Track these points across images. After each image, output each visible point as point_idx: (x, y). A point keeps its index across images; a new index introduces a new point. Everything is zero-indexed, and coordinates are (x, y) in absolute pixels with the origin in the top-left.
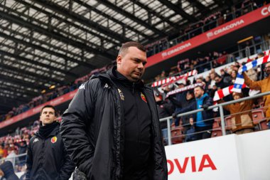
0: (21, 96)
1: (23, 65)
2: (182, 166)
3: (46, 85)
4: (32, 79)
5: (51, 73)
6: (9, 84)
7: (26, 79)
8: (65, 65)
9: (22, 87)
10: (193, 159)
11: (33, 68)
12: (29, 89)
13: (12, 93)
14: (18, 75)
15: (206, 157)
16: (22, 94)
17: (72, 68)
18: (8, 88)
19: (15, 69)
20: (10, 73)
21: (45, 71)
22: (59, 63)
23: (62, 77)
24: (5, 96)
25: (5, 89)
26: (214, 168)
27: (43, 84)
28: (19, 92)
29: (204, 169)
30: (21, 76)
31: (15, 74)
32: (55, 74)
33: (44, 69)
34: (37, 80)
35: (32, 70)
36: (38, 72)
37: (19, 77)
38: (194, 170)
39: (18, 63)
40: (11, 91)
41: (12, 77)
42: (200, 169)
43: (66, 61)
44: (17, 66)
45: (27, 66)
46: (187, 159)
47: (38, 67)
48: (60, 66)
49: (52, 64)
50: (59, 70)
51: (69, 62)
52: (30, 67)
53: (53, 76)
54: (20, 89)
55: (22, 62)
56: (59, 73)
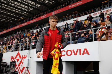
0: (10, 21)
1: (10, 8)
2: (75, 52)
3: (20, 17)
4: (14, 15)
5: (22, 12)
6: (4, 16)
7: (12, 14)
8: (28, 9)
9: (10, 18)
10: (80, 50)
11: (15, 10)
12: (13, 19)
13: (6, 20)
14: (8, 13)
15: (85, 49)
16: (10, 20)
17: (31, 11)
18: (4, 18)
19: (7, 10)
20: (5, 12)
21: (20, 11)
23: (27, 14)
24: (3, 21)
26: (88, 54)
27: (19, 17)
28: (8, 20)
29: (84, 54)
30: (9, 13)
31: (7, 12)
32: (24, 13)
33: (19, 10)
34: (16, 15)
35: (14, 11)
36: (17, 12)
38: (80, 54)
39: (8, 7)
41: (6, 13)
42: (83, 54)
43: (28, 8)
44: (8, 9)
45: (12, 9)
46: (77, 50)
47: (17, 9)
48: (26, 9)
49: (23, 8)
50: (25, 11)
51: (30, 8)
52: (13, 9)
53: (23, 14)
54: (9, 18)
55: (10, 7)
56: (25, 12)
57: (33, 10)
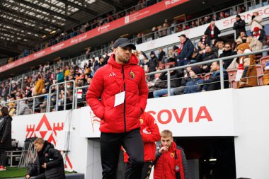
0: (22, 40)
1: (22, 8)
2: (179, 116)
3: (47, 30)
4: (32, 23)
5: (51, 18)
6: (8, 27)
7: (26, 23)
8: (66, 10)
9: (23, 31)
10: (191, 110)
11: (33, 11)
12: (29, 33)
13: (12, 37)
14: (17, 18)
15: (203, 109)
16: (23, 38)
17: (73, 14)
18: (8, 32)
19: (14, 12)
20: (10, 16)
21: (45, 16)
22: (59, 8)
23: (63, 22)
24: (6, 40)
25: (5, 32)
26: (210, 119)
27: (43, 29)
28: (19, 36)
29: (200, 120)
30: (21, 19)
31: (14, 18)
32: (56, 19)
33: (44, 13)
34: (37, 25)
35: (31, 14)
36: (38, 16)
37: (19, 21)
38: (191, 120)
39: (17, 6)
40: (11, 34)
41: (12, 20)
42: (197, 120)
43: (66, 6)
44: (16, 9)
45: (27, 9)
46: (184, 110)
47: (38, 10)
48: (60, 10)
49: (52, 8)
50: (59, 15)
51: (69, 6)
52: (30, 10)
53: (54, 21)
54: (20, 32)
55: (22, 5)
56: (59, 18)
57: (77, 12)
